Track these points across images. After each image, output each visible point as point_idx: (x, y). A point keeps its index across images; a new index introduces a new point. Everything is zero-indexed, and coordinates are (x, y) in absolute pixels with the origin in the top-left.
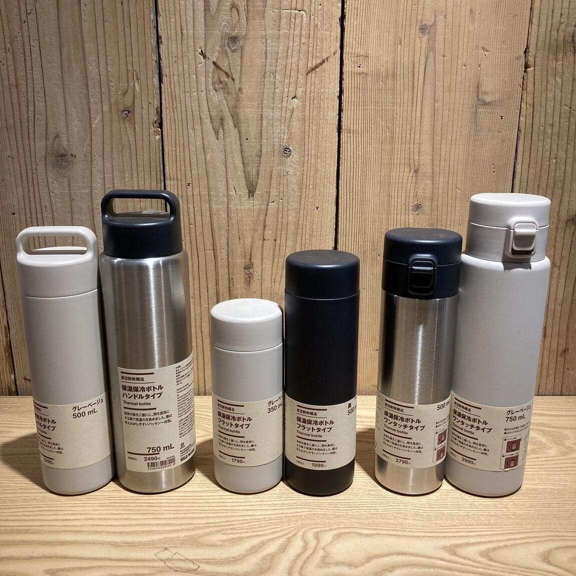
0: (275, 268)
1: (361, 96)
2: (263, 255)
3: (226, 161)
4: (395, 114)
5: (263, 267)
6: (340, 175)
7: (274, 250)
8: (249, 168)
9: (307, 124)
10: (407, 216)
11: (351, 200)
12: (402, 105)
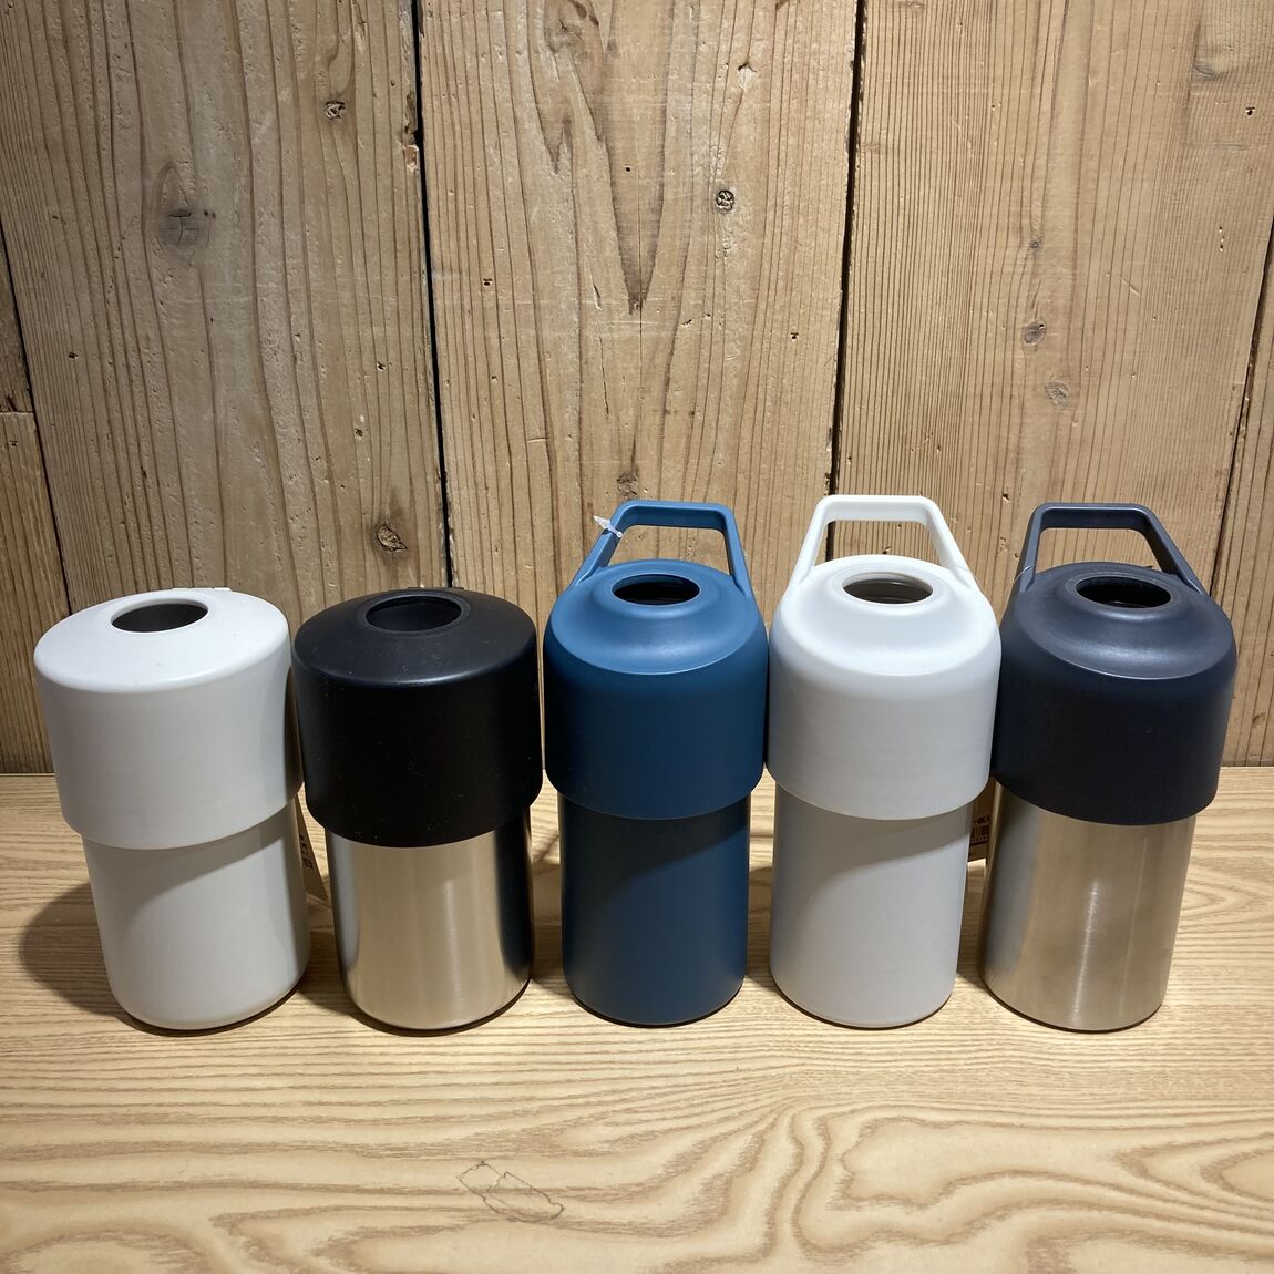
0: (690, 479)
1: (907, 61)
2: (662, 447)
3: (576, 224)
4: (990, 104)
5: (663, 476)
6: (853, 255)
7: (690, 437)
8: (632, 241)
9: (774, 131)
10: (1010, 352)
11: (877, 315)
12: (1007, 82)
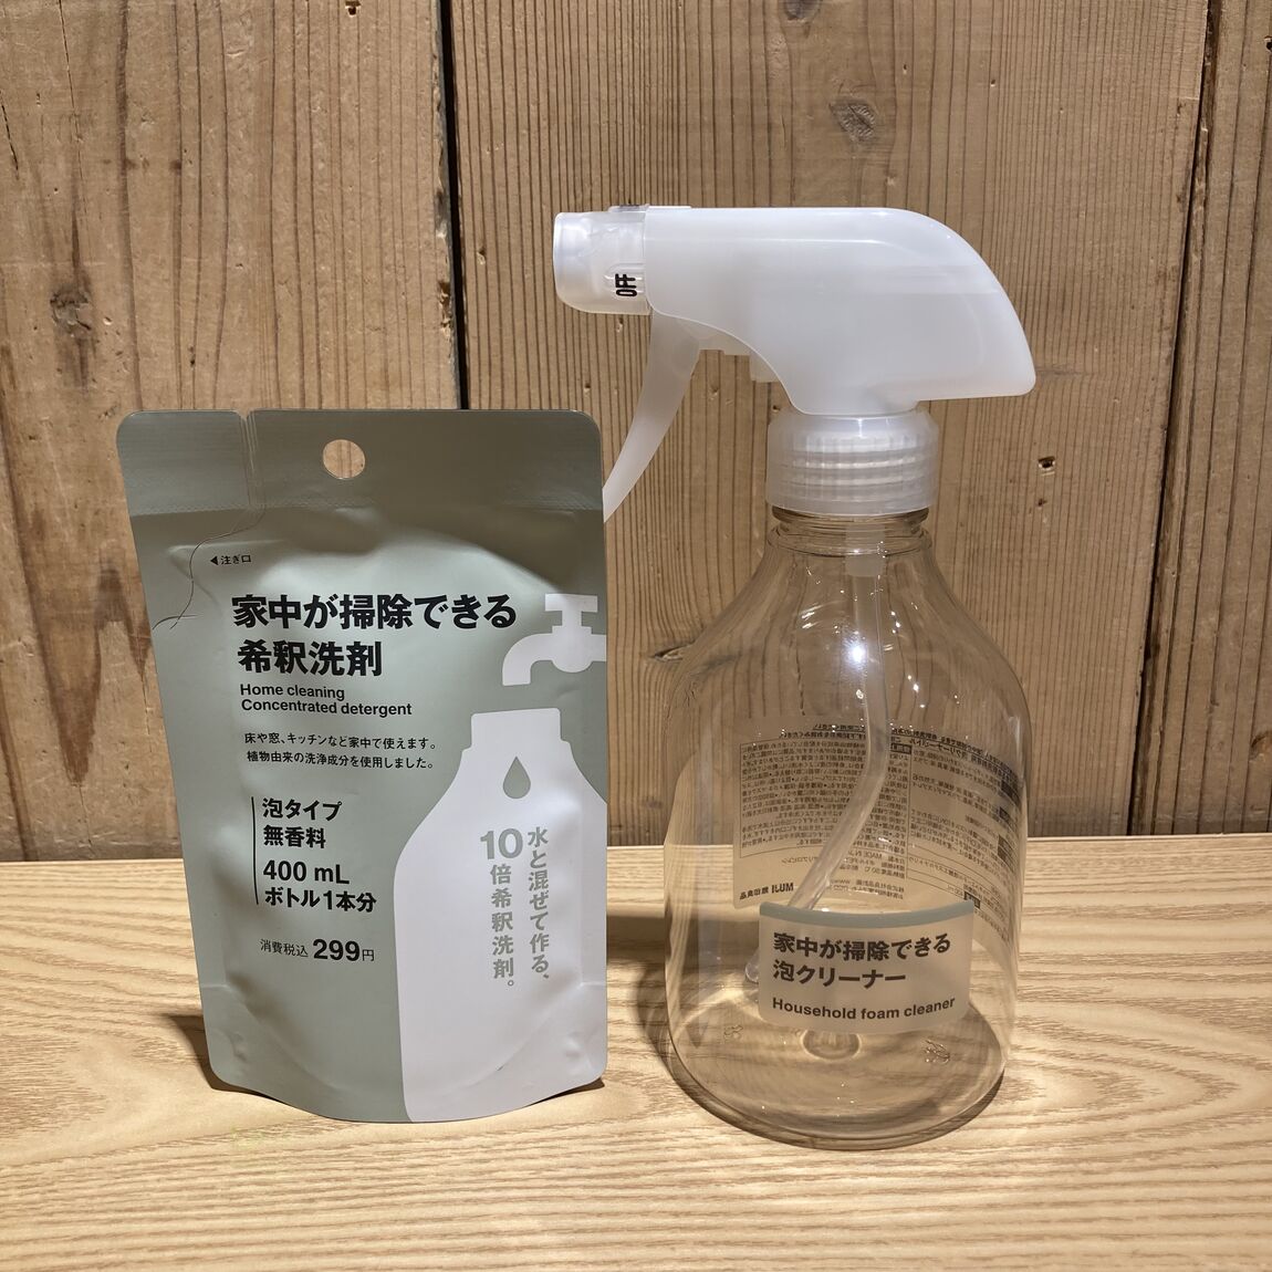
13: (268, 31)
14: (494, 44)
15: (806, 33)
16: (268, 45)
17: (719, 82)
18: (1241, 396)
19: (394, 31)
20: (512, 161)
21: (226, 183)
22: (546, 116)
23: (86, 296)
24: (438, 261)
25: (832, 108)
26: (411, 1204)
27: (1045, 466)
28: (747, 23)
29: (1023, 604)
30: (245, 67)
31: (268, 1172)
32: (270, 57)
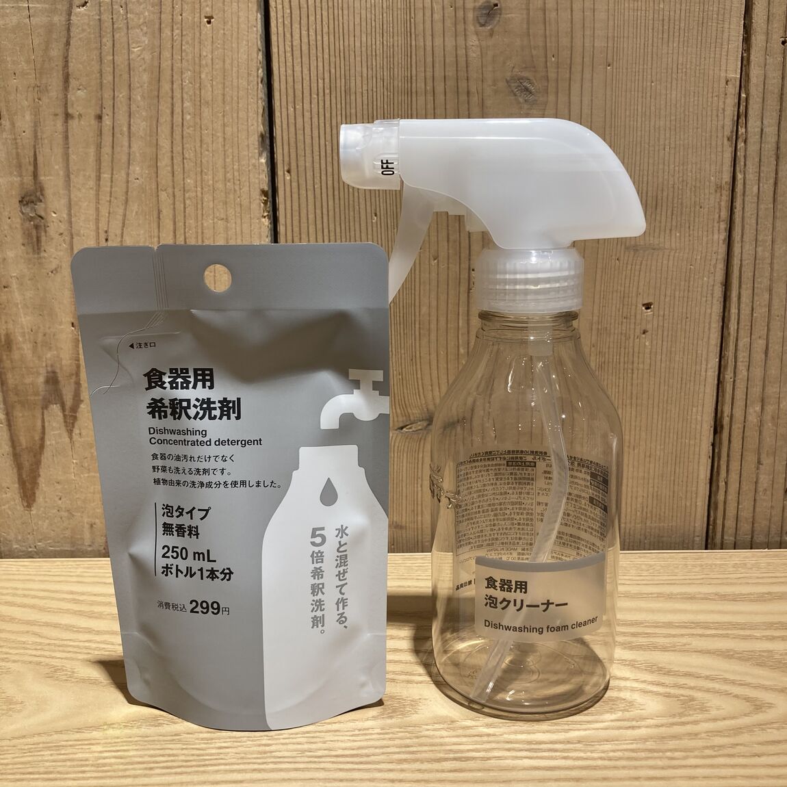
0: (104, 198)
2: (67, 160)
5: (72, 196)
7: (99, 147)
10: (463, 38)
13: (157, 34)
14: (297, 42)
15: (491, 35)
16: (157, 43)
17: (437, 65)
18: (772, 264)
19: (235, 34)
20: (307, 115)
21: (129, 128)
22: (329, 87)
23: (41, 197)
24: (261, 177)
25: (507, 82)
26: (217, 771)
27: (647, 308)
28: (454, 29)
29: (634, 398)
30: (142, 56)
31: (124, 751)
32: (157, 50)
